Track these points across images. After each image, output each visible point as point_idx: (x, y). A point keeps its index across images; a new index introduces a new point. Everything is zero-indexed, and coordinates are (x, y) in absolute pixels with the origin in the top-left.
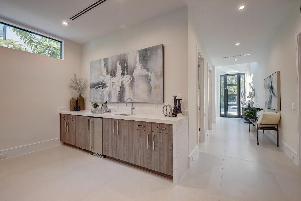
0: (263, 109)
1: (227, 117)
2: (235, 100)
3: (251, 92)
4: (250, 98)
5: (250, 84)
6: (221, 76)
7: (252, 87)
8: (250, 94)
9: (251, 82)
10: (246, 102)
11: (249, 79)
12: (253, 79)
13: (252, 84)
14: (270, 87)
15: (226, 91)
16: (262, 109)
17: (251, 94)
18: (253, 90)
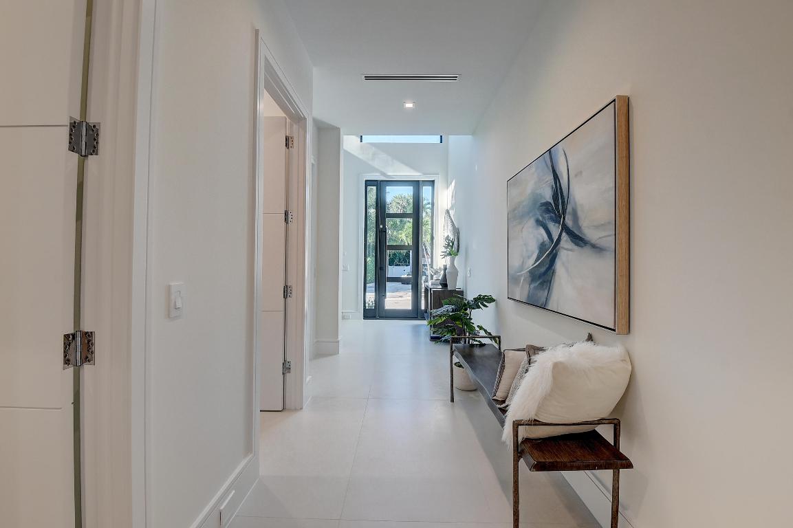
0: (494, 301)
1: (381, 317)
2: (409, 263)
3: (451, 237)
4: (448, 258)
5: (448, 212)
6: (368, 183)
7: (452, 222)
8: (449, 245)
9: (449, 206)
10: (436, 273)
11: (443, 199)
12: (455, 196)
13: (452, 213)
14: (547, 204)
15: (381, 234)
16: (491, 300)
17: (451, 244)
18: (457, 232)
